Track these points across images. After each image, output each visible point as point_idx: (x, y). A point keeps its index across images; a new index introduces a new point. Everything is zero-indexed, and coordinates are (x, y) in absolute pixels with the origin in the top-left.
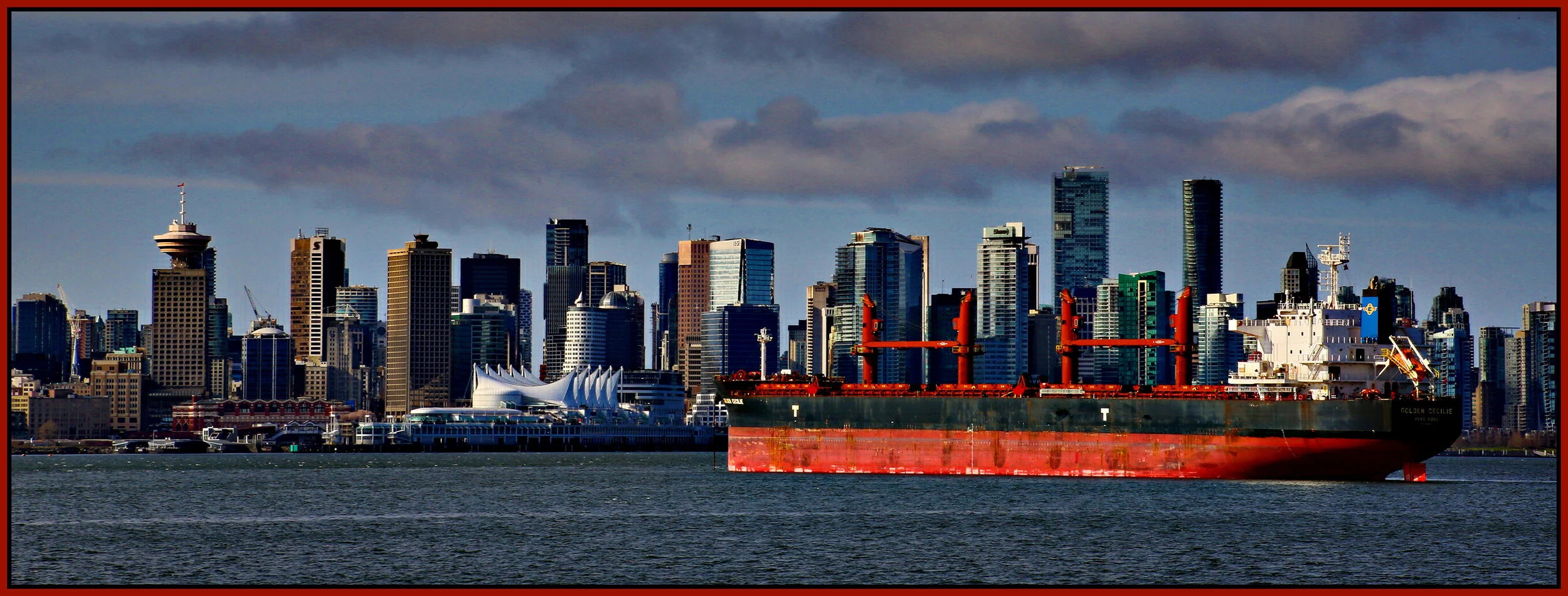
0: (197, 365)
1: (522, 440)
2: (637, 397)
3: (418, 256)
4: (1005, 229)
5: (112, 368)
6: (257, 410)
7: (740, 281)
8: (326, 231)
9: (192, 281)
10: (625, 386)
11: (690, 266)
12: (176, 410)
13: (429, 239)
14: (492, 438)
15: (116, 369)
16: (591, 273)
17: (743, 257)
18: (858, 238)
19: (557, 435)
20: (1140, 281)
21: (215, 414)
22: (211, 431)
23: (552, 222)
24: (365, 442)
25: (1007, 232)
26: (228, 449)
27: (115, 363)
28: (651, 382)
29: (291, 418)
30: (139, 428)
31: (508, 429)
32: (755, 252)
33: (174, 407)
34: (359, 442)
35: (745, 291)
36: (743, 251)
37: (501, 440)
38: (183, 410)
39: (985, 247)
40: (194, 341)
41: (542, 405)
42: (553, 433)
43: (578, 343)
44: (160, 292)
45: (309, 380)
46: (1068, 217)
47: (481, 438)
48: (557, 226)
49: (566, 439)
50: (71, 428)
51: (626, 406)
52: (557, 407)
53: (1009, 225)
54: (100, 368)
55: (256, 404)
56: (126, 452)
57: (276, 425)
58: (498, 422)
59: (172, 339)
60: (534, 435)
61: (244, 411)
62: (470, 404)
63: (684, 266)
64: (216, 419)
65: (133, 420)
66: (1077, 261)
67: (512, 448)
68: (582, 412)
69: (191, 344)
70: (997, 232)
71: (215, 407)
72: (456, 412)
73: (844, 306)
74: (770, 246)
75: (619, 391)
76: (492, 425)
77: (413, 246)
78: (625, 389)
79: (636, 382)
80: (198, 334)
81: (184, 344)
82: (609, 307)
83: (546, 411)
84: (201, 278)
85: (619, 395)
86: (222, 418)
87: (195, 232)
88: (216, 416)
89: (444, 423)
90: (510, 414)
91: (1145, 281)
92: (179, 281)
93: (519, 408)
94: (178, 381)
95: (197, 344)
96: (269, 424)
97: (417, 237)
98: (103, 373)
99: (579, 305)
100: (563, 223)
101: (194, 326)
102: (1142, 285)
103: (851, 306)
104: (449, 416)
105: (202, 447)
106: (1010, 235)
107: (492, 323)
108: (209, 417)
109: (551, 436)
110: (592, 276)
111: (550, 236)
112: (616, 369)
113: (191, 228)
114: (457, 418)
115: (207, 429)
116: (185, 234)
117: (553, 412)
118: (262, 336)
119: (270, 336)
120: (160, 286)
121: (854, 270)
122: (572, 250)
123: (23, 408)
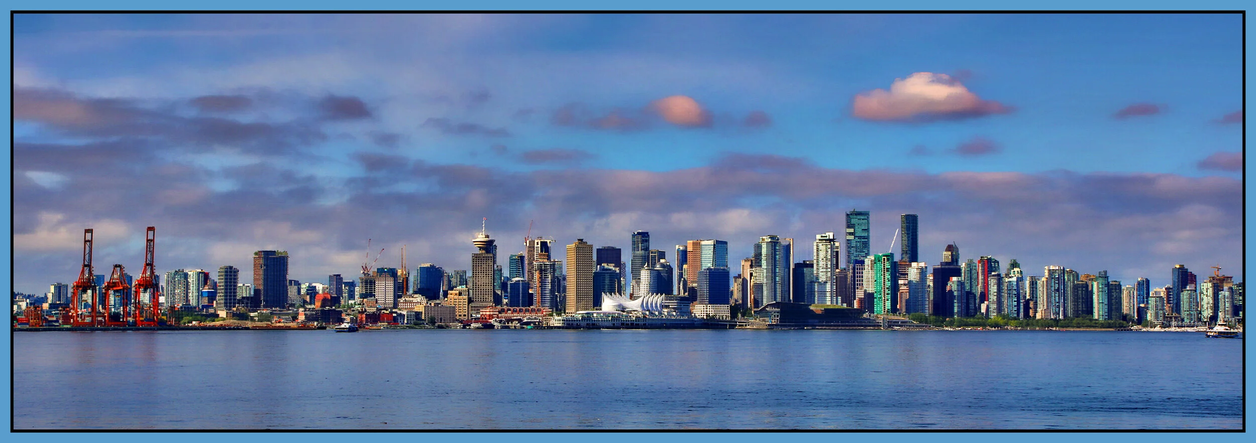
0: (490, 293)
1: (623, 324)
2: (670, 307)
3: (579, 248)
4: (825, 235)
5: (456, 294)
6: (514, 311)
7: (713, 258)
9: (487, 258)
10: (666, 302)
11: (692, 251)
12: (482, 311)
13: (584, 240)
14: (610, 324)
15: (458, 295)
17: (714, 248)
18: (763, 240)
19: (638, 323)
20: (883, 257)
21: (497, 313)
22: (496, 320)
23: (635, 233)
24: (559, 325)
25: (826, 237)
26: (503, 327)
27: (458, 292)
28: (676, 300)
29: (528, 314)
30: (468, 319)
32: (720, 245)
34: (555, 325)
35: (715, 262)
36: (714, 245)
37: (614, 324)
38: (484, 311)
39: (817, 243)
41: (631, 310)
42: (635, 322)
43: (646, 284)
44: (475, 263)
46: (851, 231)
47: (606, 324)
48: (637, 235)
49: (641, 324)
50: (440, 319)
51: (666, 311)
52: (637, 311)
53: (827, 234)
54: (451, 294)
55: (514, 309)
56: (463, 328)
57: (522, 318)
58: (612, 317)
59: (480, 282)
61: (509, 312)
62: (601, 309)
63: (690, 252)
64: (498, 315)
65: (464, 316)
67: (618, 328)
68: (648, 313)
70: (822, 237)
71: (497, 310)
72: (595, 313)
73: (757, 268)
74: (726, 243)
75: (663, 304)
76: (610, 318)
77: (578, 244)
79: (670, 300)
80: (490, 280)
81: (485, 285)
82: (658, 269)
83: (632, 312)
84: (491, 257)
85: (663, 306)
86: (500, 315)
87: (489, 239)
89: (591, 317)
90: (618, 313)
91: (885, 257)
92: (482, 259)
93: (621, 311)
94: (482, 300)
95: (490, 284)
96: (519, 317)
97: (579, 240)
98: (452, 296)
99: (646, 268)
100: (639, 233)
101: (489, 276)
102: (884, 259)
103: (760, 268)
104: (593, 314)
105: (491, 327)
106: (828, 238)
107: (609, 275)
108: (495, 315)
110: (652, 256)
111: (633, 239)
112: (661, 294)
113: (488, 237)
114: (596, 315)
115: (494, 320)
116: (485, 239)
117: (636, 312)
118: (516, 281)
119: (519, 281)
120: (475, 261)
121: (761, 253)
122: (643, 245)
123: (421, 310)
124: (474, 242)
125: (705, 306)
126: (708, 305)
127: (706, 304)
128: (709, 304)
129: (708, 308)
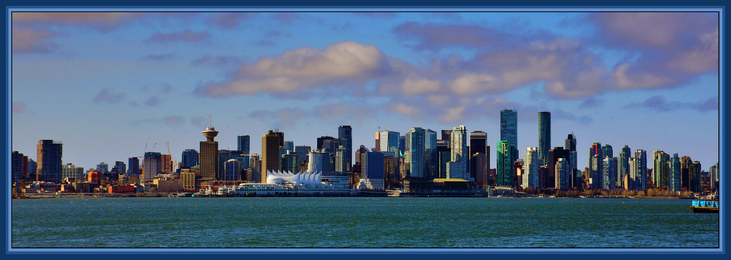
0: (213, 170)
2: (329, 180)
3: (269, 137)
4: (459, 127)
5: (187, 171)
7: (388, 144)
8: (278, 130)
9: (211, 145)
10: (323, 176)
15: (188, 171)
16: (334, 142)
17: (389, 136)
20: (503, 144)
21: (212, 185)
23: (341, 126)
25: (459, 128)
28: (334, 175)
30: (194, 189)
31: (271, 190)
33: (201, 183)
34: (219, 194)
35: (389, 147)
37: (269, 193)
38: (204, 184)
39: (453, 133)
40: (212, 163)
41: (288, 182)
42: (288, 191)
43: (312, 163)
44: (202, 148)
45: (248, 175)
46: (504, 124)
49: (293, 193)
50: (171, 189)
51: (324, 183)
52: (293, 184)
53: (460, 126)
54: (183, 171)
59: (205, 162)
60: (281, 192)
65: (193, 187)
66: (507, 138)
68: (301, 184)
69: (211, 164)
70: (457, 128)
71: (212, 183)
73: (407, 152)
75: (321, 178)
77: (268, 134)
79: (329, 175)
80: (213, 161)
81: (209, 164)
84: (214, 144)
85: (321, 180)
86: (214, 186)
89: (248, 188)
90: (276, 185)
91: (504, 143)
92: (207, 145)
94: (207, 175)
95: (213, 164)
97: (269, 131)
98: (184, 173)
100: (345, 127)
101: (212, 158)
102: (503, 145)
103: (408, 152)
104: (252, 186)
106: (460, 129)
107: (296, 157)
109: (288, 192)
111: (339, 131)
113: (213, 129)
114: (254, 186)
116: (210, 131)
117: (291, 185)
118: (230, 162)
119: (233, 162)
120: (202, 147)
121: (409, 140)
123: (156, 183)
124: (203, 133)
126: (367, 179)
127: (365, 178)
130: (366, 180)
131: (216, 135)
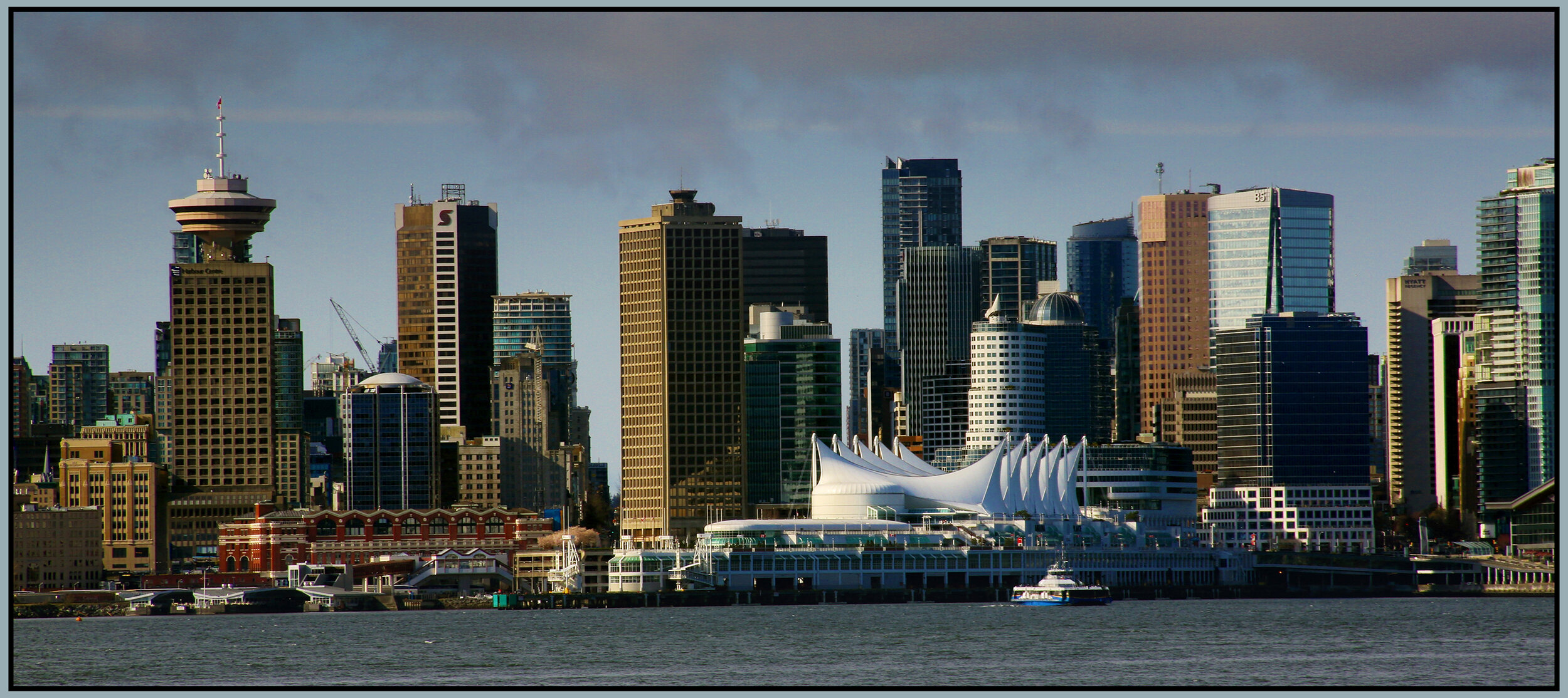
0: (257, 446)
1: (914, 579)
2: (1111, 495)
3: (679, 232)
5: (98, 454)
6: (378, 529)
7: (1270, 269)
8: (461, 190)
9: (243, 286)
10: (1091, 473)
11: (1163, 244)
12: (225, 532)
13: (699, 199)
14: (858, 577)
15: (107, 454)
16: (991, 260)
17: (1274, 221)
18: (1521, 179)
19: (980, 571)
21: (301, 539)
22: (304, 570)
23: (891, 164)
24: (628, 588)
26: (345, 604)
27: (104, 443)
28: (1136, 465)
29: (444, 545)
30: (152, 568)
31: (888, 558)
32: (1298, 212)
33: (221, 527)
34: (614, 587)
35: (1280, 289)
36: (1274, 210)
37: (875, 580)
38: (238, 532)
40: (250, 401)
41: (944, 512)
42: (972, 566)
43: (995, 393)
44: (183, 306)
45: (463, 471)
47: (840, 577)
48: (902, 172)
49: (996, 578)
50: (29, 570)
51: (1093, 513)
52: (974, 517)
54: (76, 454)
55: (375, 519)
56: (154, 612)
57: (416, 558)
58: (869, 545)
59: (208, 397)
60: (935, 571)
61: (355, 531)
62: (805, 512)
64: (303, 547)
65: (142, 552)
67: (896, 597)
68: (1021, 524)
69: (245, 406)
71: (301, 525)
72: (790, 528)
73: (1496, 313)
74: (1326, 201)
75: (1079, 485)
76: (860, 550)
77: (669, 213)
78: (1092, 479)
79: (1108, 465)
80: (257, 386)
81: (233, 406)
82: (1047, 323)
83: (955, 524)
84: (261, 280)
85: (1080, 491)
86: (313, 545)
87: (244, 192)
88: (301, 541)
89: (771, 548)
90: (891, 529)
92: (220, 286)
93: (905, 519)
94: (222, 477)
95: (257, 406)
96: (403, 557)
97: (675, 195)
98: (82, 463)
99: (994, 320)
100: (913, 166)
101: (250, 371)
105: (293, 602)
107: (816, 357)
108: (288, 545)
109: (968, 571)
110: (995, 264)
111: (888, 191)
112: (1074, 441)
113: (238, 184)
114: (793, 538)
115: (296, 567)
116: (228, 195)
117: (968, 524)
118: (380, 389)
119: (394, 389)
120: (183, 296)
121: (1515, 242)
122: (933, 217)
124: (176, 210)
125: (1257, 490)
126: (1274, 489)
127: (1258, 483)
128: (1277, 482)
129: (1274, 499)
130: (1266, 493)
131: (259, 225)
